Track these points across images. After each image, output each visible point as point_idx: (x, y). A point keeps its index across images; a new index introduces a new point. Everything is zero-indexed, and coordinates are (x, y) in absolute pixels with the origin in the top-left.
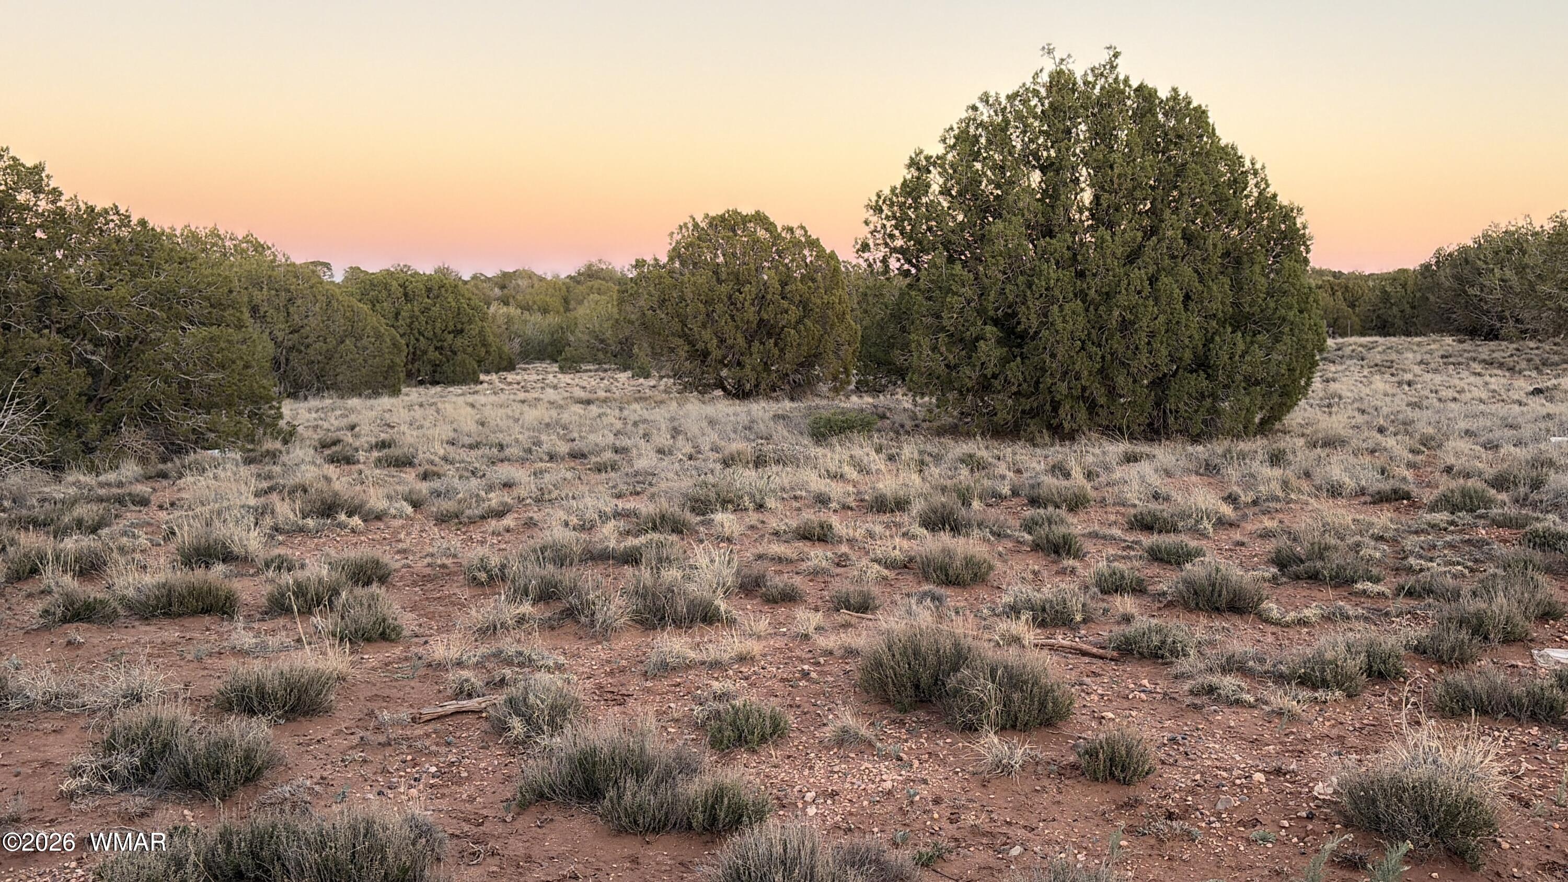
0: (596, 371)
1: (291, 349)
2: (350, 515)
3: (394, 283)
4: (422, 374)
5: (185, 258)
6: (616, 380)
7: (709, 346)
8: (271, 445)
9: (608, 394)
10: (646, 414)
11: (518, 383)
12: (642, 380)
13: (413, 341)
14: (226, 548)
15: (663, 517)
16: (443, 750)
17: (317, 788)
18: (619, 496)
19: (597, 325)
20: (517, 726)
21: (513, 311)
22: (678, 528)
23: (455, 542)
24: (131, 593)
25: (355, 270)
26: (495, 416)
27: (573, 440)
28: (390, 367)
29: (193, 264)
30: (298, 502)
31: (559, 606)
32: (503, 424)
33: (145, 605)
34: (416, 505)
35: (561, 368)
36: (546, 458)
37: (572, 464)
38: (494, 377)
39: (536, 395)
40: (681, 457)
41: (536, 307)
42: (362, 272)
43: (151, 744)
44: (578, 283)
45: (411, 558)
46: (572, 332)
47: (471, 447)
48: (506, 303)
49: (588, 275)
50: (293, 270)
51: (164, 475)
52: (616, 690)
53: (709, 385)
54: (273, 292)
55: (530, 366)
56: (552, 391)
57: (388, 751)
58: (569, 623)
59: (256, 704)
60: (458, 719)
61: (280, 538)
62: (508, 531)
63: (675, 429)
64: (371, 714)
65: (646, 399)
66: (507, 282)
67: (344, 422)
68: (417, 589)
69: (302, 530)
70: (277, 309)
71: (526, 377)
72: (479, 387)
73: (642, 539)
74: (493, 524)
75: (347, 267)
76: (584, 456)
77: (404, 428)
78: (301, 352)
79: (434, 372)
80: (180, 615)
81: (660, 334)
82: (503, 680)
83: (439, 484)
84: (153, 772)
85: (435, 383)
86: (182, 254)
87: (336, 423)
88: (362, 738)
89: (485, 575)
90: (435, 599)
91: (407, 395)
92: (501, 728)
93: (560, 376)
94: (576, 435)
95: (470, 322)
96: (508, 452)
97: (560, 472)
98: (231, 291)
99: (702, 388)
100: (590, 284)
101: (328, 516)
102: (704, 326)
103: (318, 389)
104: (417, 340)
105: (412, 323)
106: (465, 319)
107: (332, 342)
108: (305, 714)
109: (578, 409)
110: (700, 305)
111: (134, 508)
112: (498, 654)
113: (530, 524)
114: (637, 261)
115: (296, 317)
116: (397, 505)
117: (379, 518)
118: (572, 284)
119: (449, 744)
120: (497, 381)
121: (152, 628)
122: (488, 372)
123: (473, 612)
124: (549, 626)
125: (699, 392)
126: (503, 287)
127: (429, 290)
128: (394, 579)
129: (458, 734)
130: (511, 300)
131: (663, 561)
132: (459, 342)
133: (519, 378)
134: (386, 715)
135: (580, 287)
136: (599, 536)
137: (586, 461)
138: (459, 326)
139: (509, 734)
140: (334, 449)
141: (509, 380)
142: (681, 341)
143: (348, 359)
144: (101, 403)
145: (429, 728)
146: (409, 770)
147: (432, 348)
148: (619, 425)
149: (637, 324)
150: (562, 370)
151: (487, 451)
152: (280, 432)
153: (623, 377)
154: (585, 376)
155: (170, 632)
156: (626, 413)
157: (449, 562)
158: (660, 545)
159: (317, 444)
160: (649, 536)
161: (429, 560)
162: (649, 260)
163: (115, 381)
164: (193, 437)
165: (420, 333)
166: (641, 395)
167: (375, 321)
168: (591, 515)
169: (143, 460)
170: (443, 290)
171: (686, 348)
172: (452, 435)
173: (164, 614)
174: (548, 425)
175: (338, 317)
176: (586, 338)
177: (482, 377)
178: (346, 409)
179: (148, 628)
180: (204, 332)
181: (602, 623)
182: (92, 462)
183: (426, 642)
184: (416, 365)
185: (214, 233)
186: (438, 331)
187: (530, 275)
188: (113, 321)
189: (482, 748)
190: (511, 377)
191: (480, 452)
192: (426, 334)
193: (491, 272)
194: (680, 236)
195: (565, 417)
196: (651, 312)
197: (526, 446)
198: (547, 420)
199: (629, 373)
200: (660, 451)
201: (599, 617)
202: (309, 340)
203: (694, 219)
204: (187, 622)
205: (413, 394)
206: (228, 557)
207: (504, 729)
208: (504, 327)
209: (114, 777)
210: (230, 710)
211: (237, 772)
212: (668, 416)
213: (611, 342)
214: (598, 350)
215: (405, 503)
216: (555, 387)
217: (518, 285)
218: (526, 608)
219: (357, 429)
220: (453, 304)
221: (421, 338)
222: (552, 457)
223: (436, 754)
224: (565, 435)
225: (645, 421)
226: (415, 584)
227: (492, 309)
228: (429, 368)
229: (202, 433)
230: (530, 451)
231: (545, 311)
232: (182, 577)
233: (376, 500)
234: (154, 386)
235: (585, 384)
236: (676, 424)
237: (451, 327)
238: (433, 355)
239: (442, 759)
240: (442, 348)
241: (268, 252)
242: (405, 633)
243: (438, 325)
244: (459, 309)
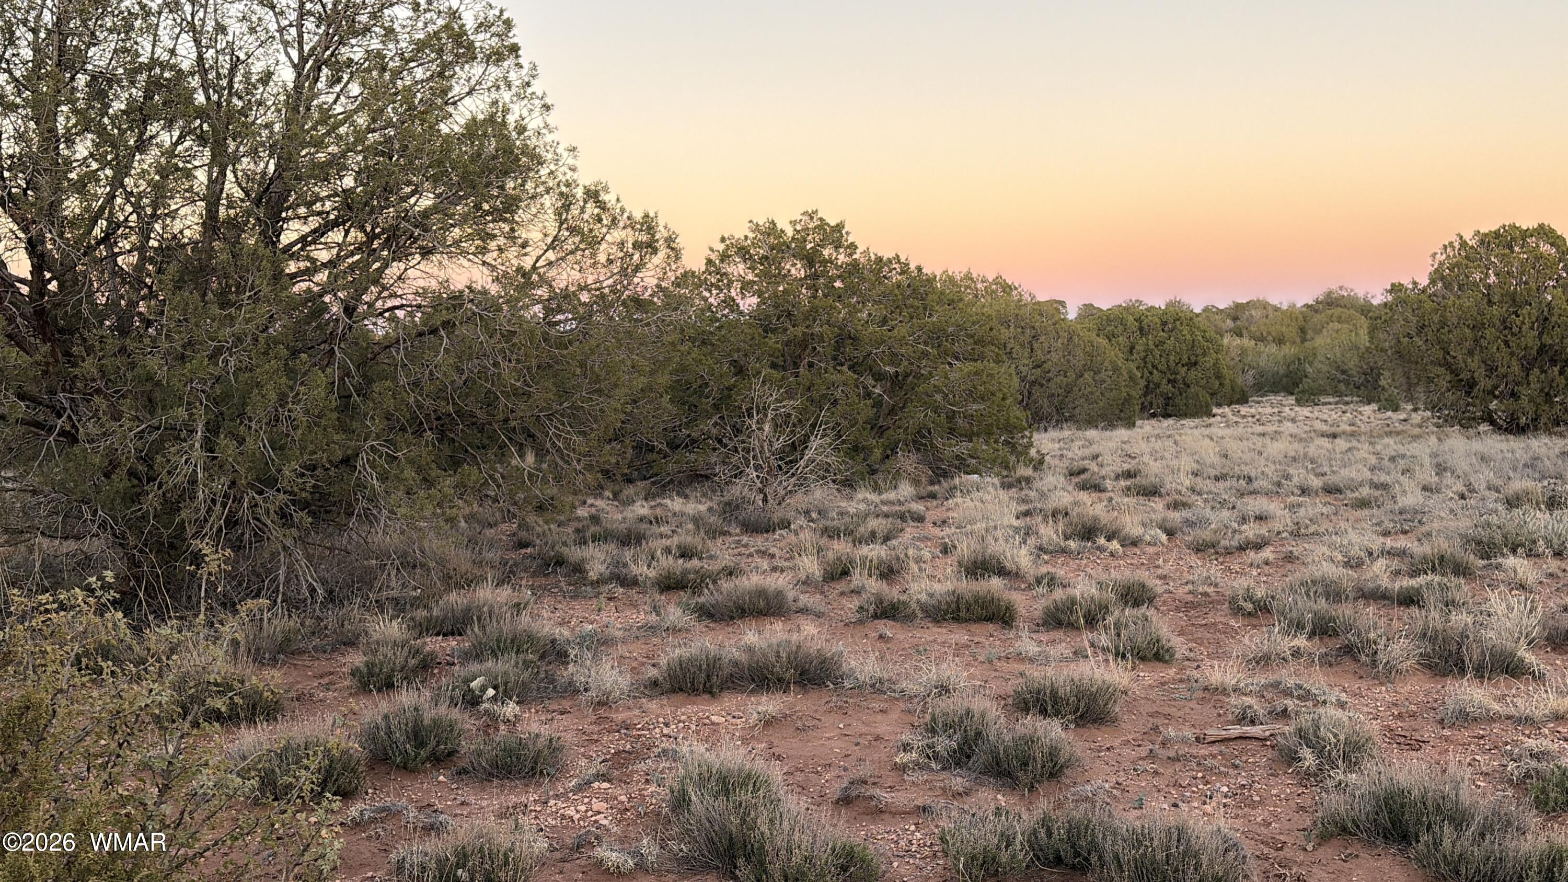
0: (1336, 403)
1: (1033, 383)
2: (1109, 539)
3: (1131, 318)
4: (1154, 406)
5: (953, 300)
6: (1360, 413)
7: (1476, 375)
8: (1024, 471)
9: (1353, 428)
10: (1402, 450)
11: (1253, 416)
12: (1389, 413)
13: (1147, 374)
14: (999, 563)
15: (1442, 558)
16: (1232, 772)
17: (1115, 791)
18: (1386, 534)
19: (1338, 355)
20: (1309, 758)
21: (1247, 342)
22: (1461, 570)
23: (1214, 570)
24: (923, 597)
25: (1088, 307)
26: (1235, 448)
27: (1323, 475)
28: (1125, 400)
29: (961, 305)
30: (1061, 524)
31: (1337, 643)
32: (1247, 457)
33: (937, 608)
34: (1170, 533)
35: (1297, 400)
36: (1298, 492)
37: (1328, 499)
38: (1226, 410)
39: (1275, 428)
40: (1451, 495)
41: (1270, 338)
42: (1095, 308)
43: (965, 731)
44: (1316, 311)
45: (1171, 584)
46: (1310, 364)
47: (1217, 479)
48: (1240, 335)
49: (1328, 304)
50: (1039, 308)
51: (933, 496)
52: (1408, 734)
53: (1474, 419)
54: (1020, 330)
55: (1264, 399)
56: (1289, 424)
57: (1178, 766)
58: (1347, 660)
59: (1049, 708)
60: (1241, 745)
61: (1046, 557)
62: (1267, 564)
63: (1438, 465)
64: (1156, 729)
65: (1398, 433)
66: (1239, 313)
67: (1087, 452)
68: (1181, 615)
69: (1064, 551)
70: (1022, 346)
71: (1260, 410)
72: (1212, 420)
73: (1421, 580)
74: (1252, 555)
75: (1080, 304)
76: (1339, 491)
77: (1146, 458)
78: (1042, 385)
79: (1167, 405)
80: (966, 621)
81: (1417, 363)
82: (1285, 710)
83: (1190, 514)
84: (969, 757)
85: (1167, 416)
86: (949, 297)
87: (1079, 453)
88: (1151, 751)
89: (1251, 606)
90: (1201, 626)
91: (1141, 427)
92: (1292, 758)
93: (1297, 409)
94: (1326, 469)
95: (1204, 354)
96: (1256, 485)
97: (1314, 507)
98: (991, 329)
99: (1466, 422)
100: (1330, 312)
101: (1088, 539)
102: (1471, 353)
103: (1057, 421)
104: (1151, 373)
105: (1145, 357)
106: (1199, 351)
107: (1072, 375)
108: (1095, 721)
109: (1325, 443)
110: (1466, 330)
111: (912, 524)
112: (1276, 685)
113: (1290, 558)
114: (1393, 285)
115: (1039, 353)
116: (1152, 533)
117: (1134, 544)
118: (1310, 313)
119: (1236, 767)
120: (1230, 414)
121: (944, 631)
122: (1219, 405)
123: (1246, 640)
124: (1327, 662)
125: (1461, 426)
126: (1235, 319)
127: (1164, 323)
128: (1158, 601)
129: (1244, 758)
130: (1244, 332)
131: (1450, 604)
132: (1193, 374)
133: (1253, 411)
134: (1172, 732)
135: (1318, 316)
136: (1370, 574)
137: (1341, 497)
138: (1193, 359)
139: (1300, 764)
140: (1083, 477)
141: (1243, 413)
142: (1442, 370)
143: (1086, 392)
144: (881, 431)
145: (1215, 749)
146: (1201, 787)
147: (1165, 381)
148: (1373, 460)
149: (1389, 352)
150: (1299, 402)
151: (1234, 483)
152: (1031, 460)
153: (1368, 409)
154: (1325, 409)
155: (959, 635)
156: (1379, 447)
157: (1210, 590)
158: (1443, 588)
159: (1065, 471)
160: (1429, 578)
161: (1190, 587)
162: (1407, 282)
163: (892, 411)
164: (957, 463)
165: (1154, 366)
166: (1391, 428)
167: (1113, 354)
168: (1355, 552)
169: (916, 482)
170: (1177, 323)
171: (1448, 378)
172: (1195, 466)
173: (953, 618)
174: (1294, 459)
175: (1079, 352)
176: (1325, 368)
177: (1215, 410)
178: (1086, 440)
179: (940, 630)
180: (969, 367)
181: (1386, 664)
182: (876, 482)
183: (1198, 667)
184: (1149, 398)
185: (968, 277)
186: (1172, 364)
187: (1265, 305)
188: (894, 359)
189: (1272, 775)
190: (1244, 410)
191: (1228, 484)
192: (1159, 367)
193: (1223, 304)
194: (1444, 256)
195: (1312, 450)
196: (1407, 339)
197: (1275, 479)
198: (1293, 454)
199: (1374, 406)
200: (1425, 488)
201: (1382, 657)
202: (1050, 375)
203: (1461, 238)
204: (975, 627)
205: (1146, 427)
206: (1002, 572)
207: (1293, 759)
208: (1237, 359)
209: (936, 756)
210: (1027, 710)
211: (1043, 767)
212: (1428, 451)
213: (1354, 373)
214: (1339, 381)
215: (1159, 531)
216: (1293, 420)
217: (1252, 316)
218: (1301, 642)
219: (1100, 459)
220: (1188, 337)
221: (1155, 371)
222: (1304, 491)
223: (1226, 775)
224: (1313, 469)
225: (1403, 456)
226: (1177, 609)
227: (1226, 341)
228: (1161, 401)
229: (964, 459)
230: (1279, 484)
231: (1280, 341)
232: (967, 587)
233: (1132, 526)
234: (926, 416)
235: (1325, 417)
236: (1440, 459)
237: (1185, 360)
238: (1166, 388)
239: (1233, 781)
240: (1175, 381)
241: (1014, 293)
242: (1177, 656)
243: (1172, 358)
244: (1193, 341)
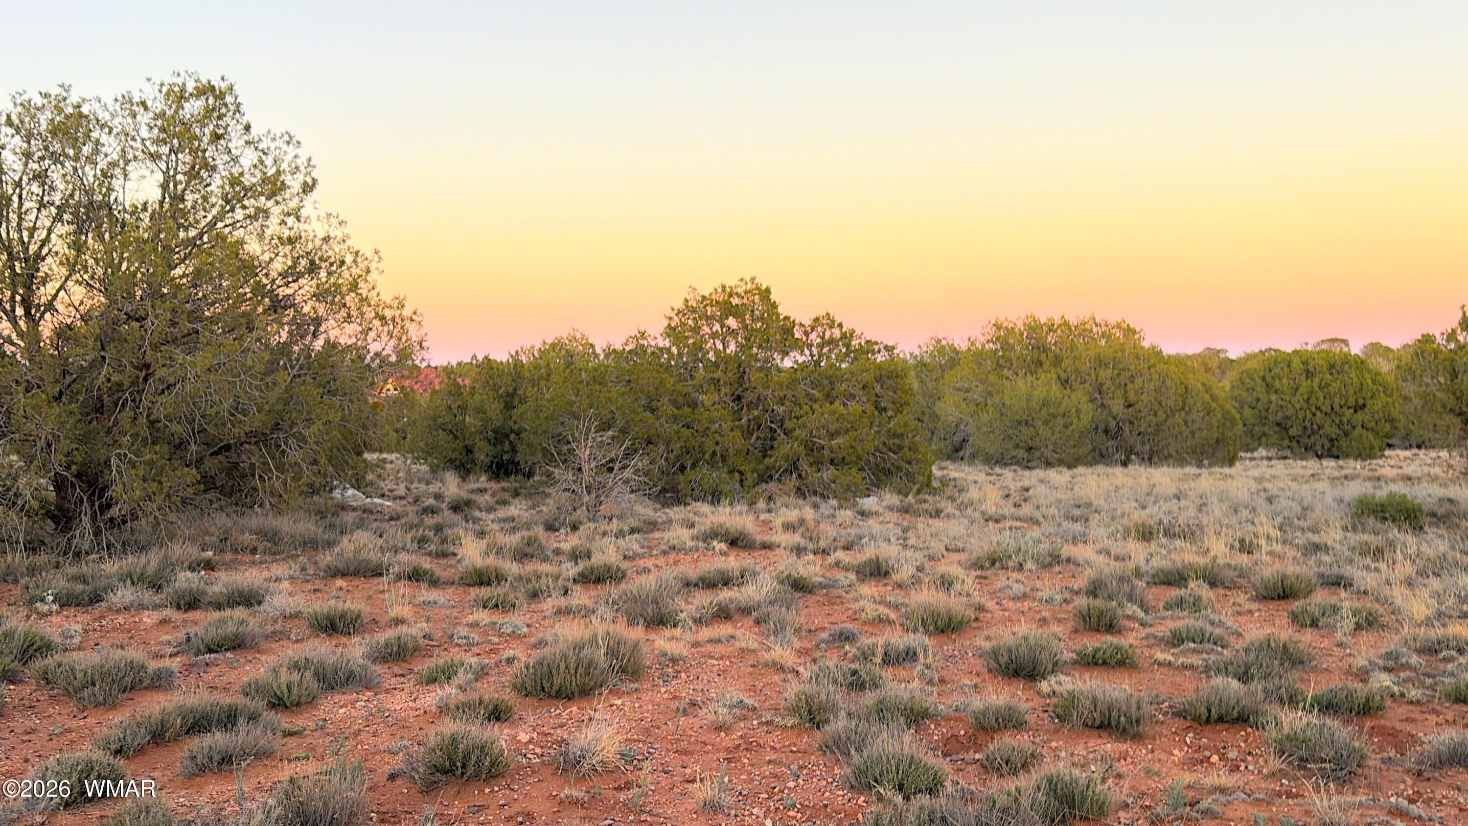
1: (1126, 421)
13: (1309, 415)
54: (1117, 372)
95: (1373, 397)
104: (1314, 415)
105: (1310, 398)
106: (1367, 394)
115: (1132, 393)
127: (1331, 366)
132: (1359, 416)
138: (1361, 402)
147: (1329, 423)
152: (930, 488)
165: (1318, 408)
170: (1347, 367)
186: (1336, 407)
192: (1323, 408)
220: (1355, 380)
221: (1318, 413)
228: (1325, 442)
237: (1351, 401)
238: (1330, 429)
240: (1340, 422)
243: (1336, 400)
244: (1362, 385)
